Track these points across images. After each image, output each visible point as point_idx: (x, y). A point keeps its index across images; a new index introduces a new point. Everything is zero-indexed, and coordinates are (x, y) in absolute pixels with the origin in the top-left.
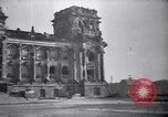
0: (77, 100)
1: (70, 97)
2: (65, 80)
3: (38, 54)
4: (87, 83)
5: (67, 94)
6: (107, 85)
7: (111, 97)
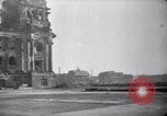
0: (24, 90)
1: (17, 87)
2: (12, 71)
4: (35, 74)
5: (14, 84)
6: (55, 76)
7: (58, 87)
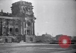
3: (4, 23)
6: (36, 37)
